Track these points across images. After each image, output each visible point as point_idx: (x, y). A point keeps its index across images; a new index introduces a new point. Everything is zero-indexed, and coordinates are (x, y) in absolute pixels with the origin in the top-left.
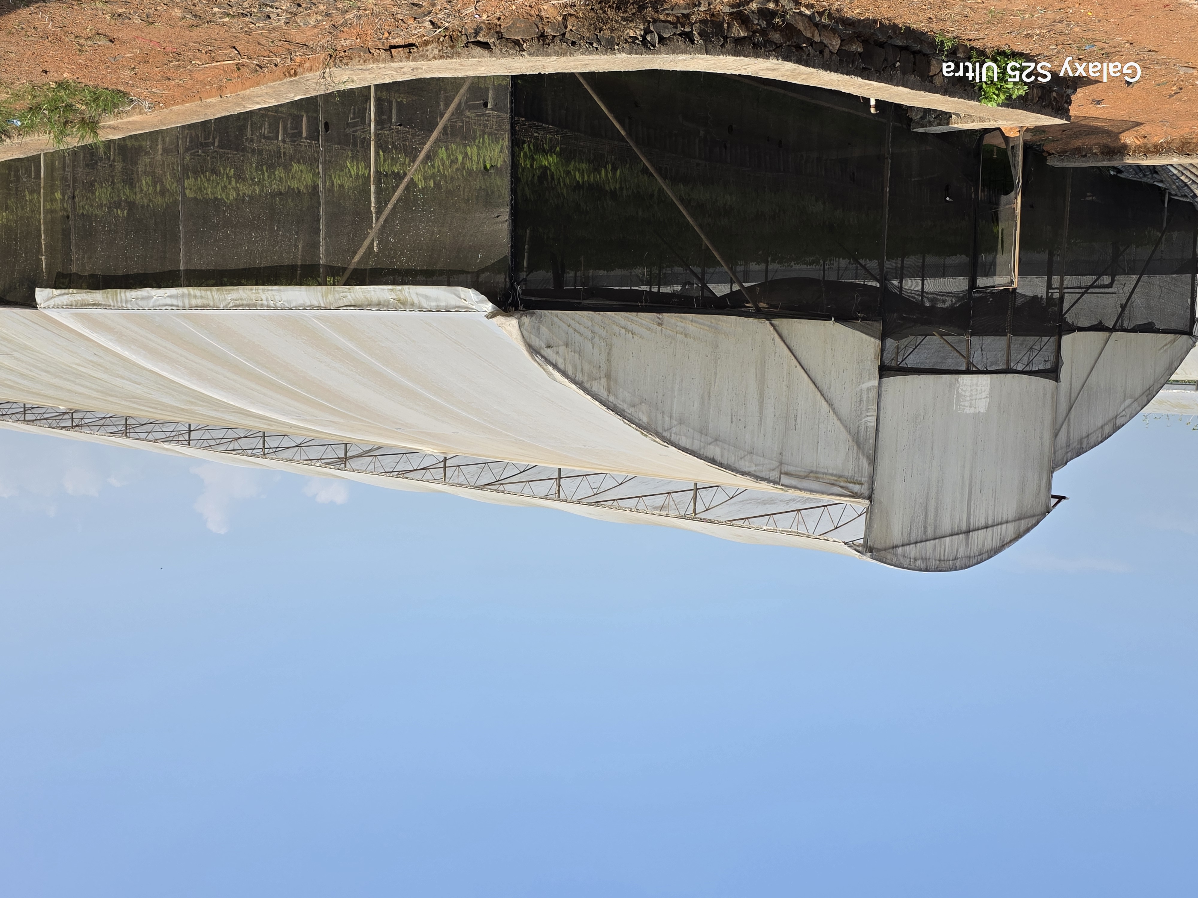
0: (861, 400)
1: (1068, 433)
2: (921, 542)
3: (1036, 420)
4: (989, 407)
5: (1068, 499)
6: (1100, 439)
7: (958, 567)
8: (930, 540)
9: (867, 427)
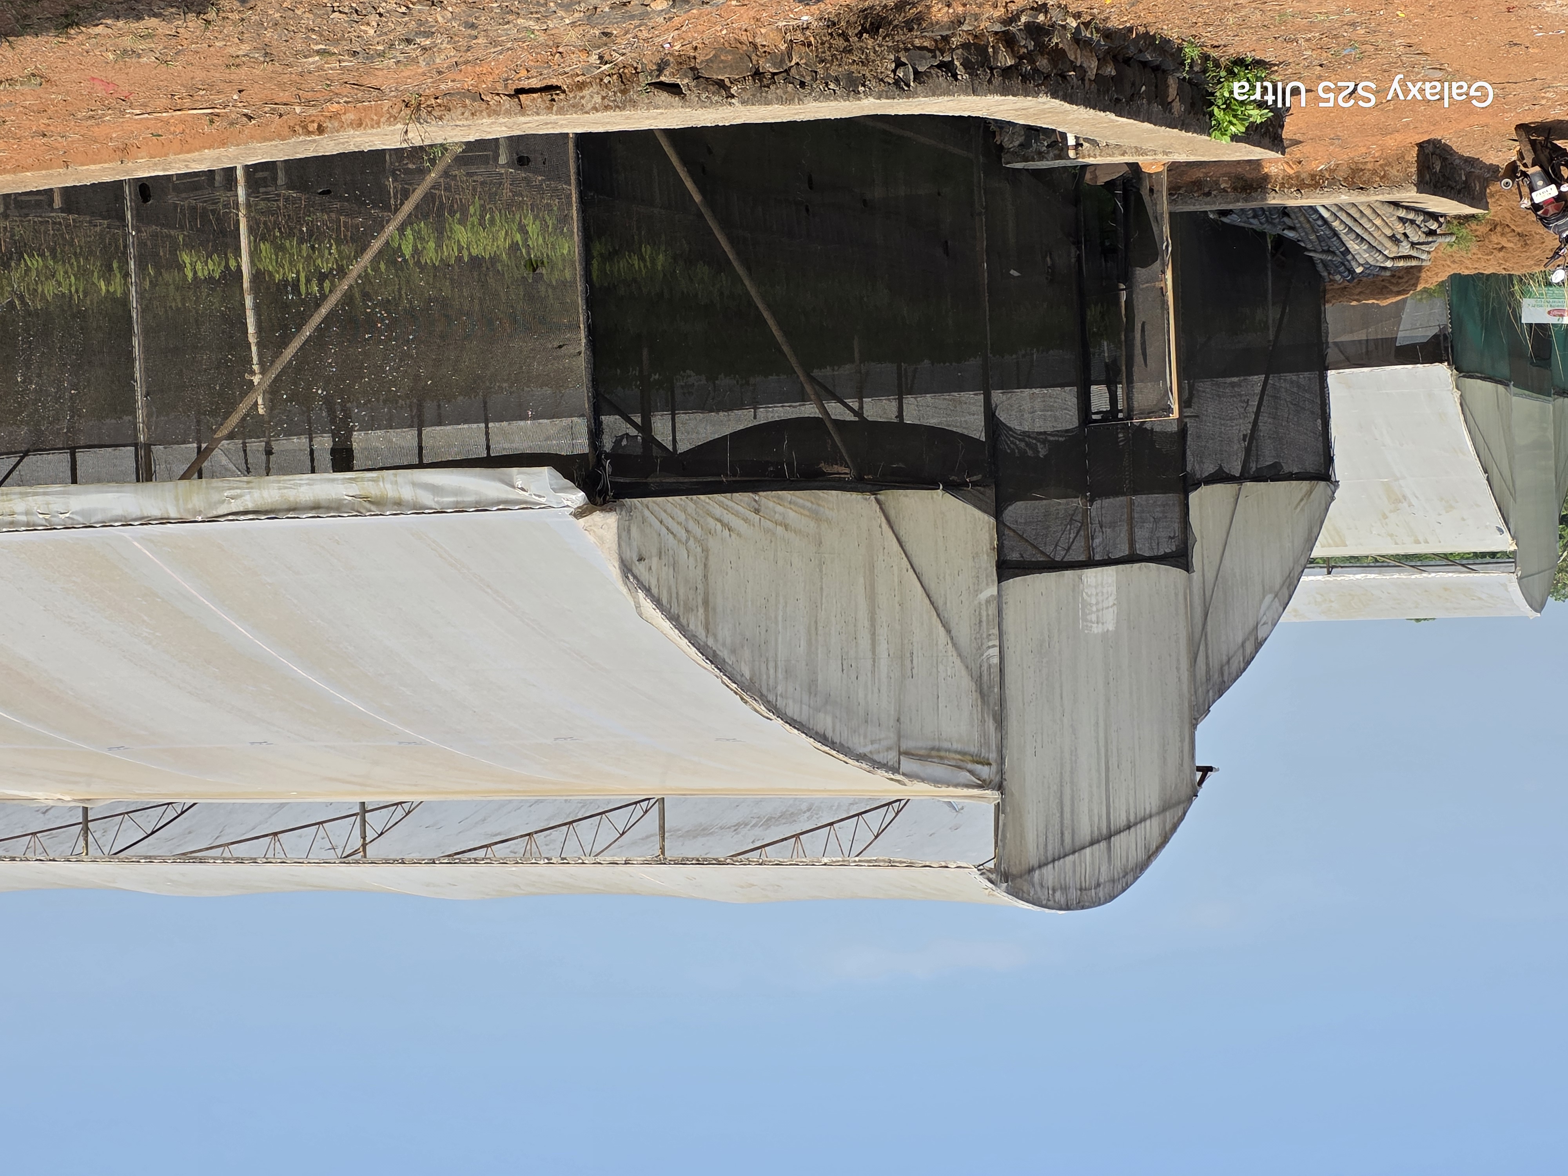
0: (980, 622)
1: (1207, 657)
2: (1059, 859)
3: (1169, 638)
4: (1117, 622)
5: (1218, 770)
6: (1242, 665)
7: (1102, 899)
8: (1068, 855)
9: (990, 666)
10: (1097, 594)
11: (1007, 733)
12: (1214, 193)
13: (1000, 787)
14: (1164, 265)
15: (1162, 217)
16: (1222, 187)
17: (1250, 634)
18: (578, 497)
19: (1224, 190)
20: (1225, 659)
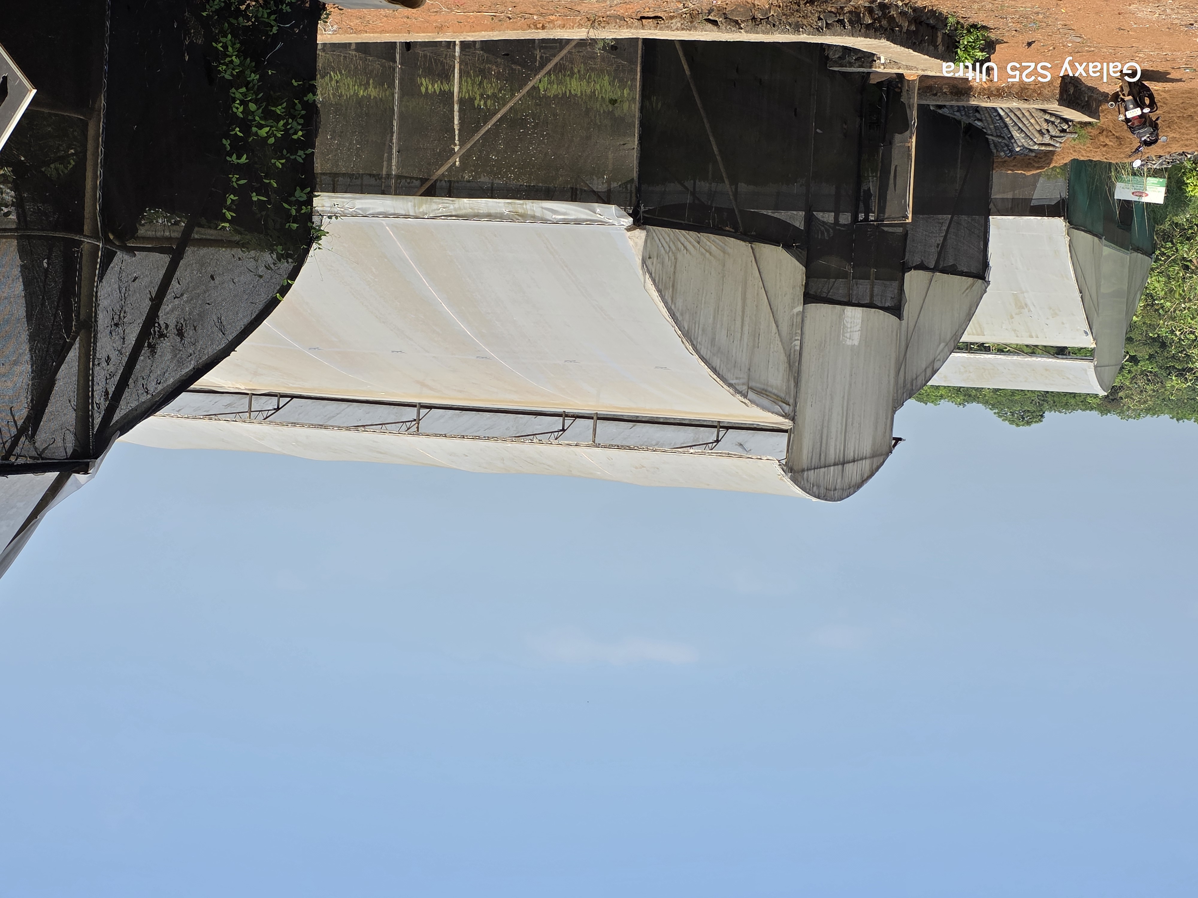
0: (793, 325)
1: (905, 373)
2: (817, 468)
3: (886, 356)
4: (860, 341)
5: (904, 440)
6: (924, 382)
7: (836, 499)
8: (822, 467)
9: (795, 351)
10: (851, 322)
11: (799, 390)
12: (939, 94)
13: (793, 419)
14: (912, 133)
15: (913, 107)
16: (944, 91)
17: (930, 364)
18: (629, 221)
19: (945, 93)
20: (915, 376)
